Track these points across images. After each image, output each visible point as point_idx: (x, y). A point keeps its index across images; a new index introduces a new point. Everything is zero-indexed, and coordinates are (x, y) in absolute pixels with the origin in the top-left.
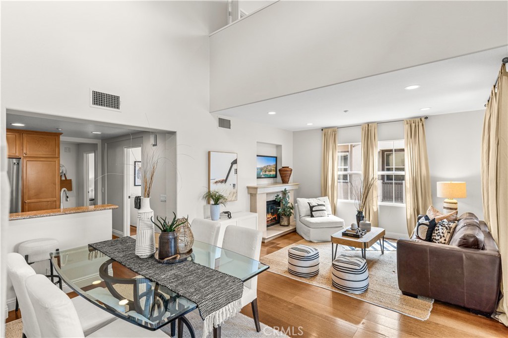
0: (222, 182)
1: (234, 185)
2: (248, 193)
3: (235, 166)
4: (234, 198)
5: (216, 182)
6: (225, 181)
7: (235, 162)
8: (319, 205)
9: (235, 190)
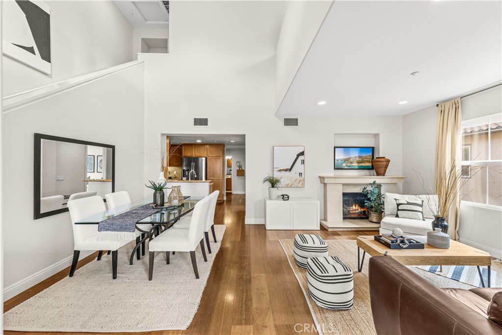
0: (286, 170)
1: (300, 174)
2: (321, 182)
3: (301, 158)
4: (300, 185)
5: (280, 170)
6: (290, 170)
7: (302, 154)
8: (408, 203)
9: (301, 179)
